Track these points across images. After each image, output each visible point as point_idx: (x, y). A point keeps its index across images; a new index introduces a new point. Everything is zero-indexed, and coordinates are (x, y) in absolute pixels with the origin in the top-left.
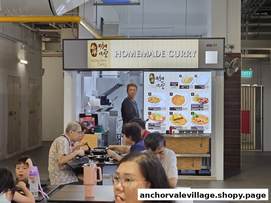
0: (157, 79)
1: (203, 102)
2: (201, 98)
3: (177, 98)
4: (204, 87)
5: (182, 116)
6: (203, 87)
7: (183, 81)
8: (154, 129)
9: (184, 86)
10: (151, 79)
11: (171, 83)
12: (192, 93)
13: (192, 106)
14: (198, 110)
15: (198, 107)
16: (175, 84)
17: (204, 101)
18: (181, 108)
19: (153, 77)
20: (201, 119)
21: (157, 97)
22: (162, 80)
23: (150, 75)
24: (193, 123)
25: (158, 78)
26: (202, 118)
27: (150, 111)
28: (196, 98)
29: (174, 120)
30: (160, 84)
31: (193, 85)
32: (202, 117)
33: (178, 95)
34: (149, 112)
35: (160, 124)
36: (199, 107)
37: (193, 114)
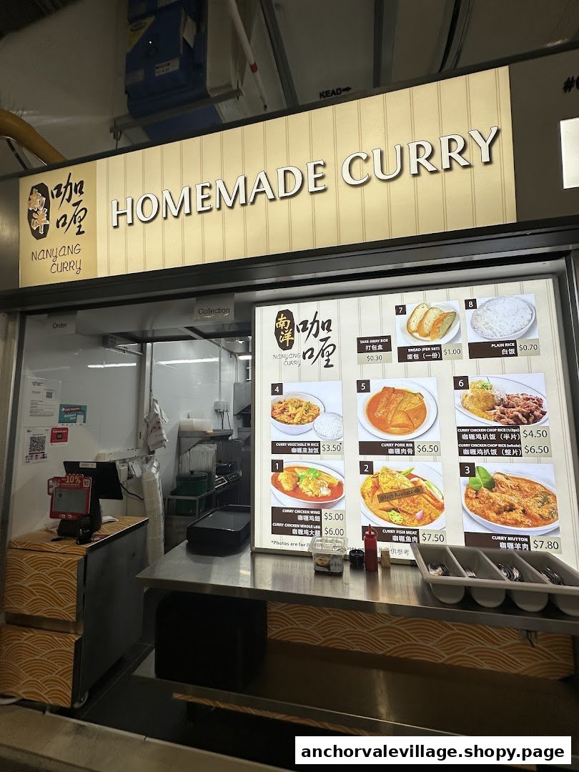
0: (304, 329)
1: (516, 418)
2: (506, 399)
3: (389, 402)
4: (515, 347)
5: (416, 479)
6: (507, 348)
7: (413, 326)
8: (294, 531)
9: (419, 350)
10: (282, 333)
11: (362, 342)
12: (456, 379)
13: (460, 435)
14: (494, 452)
15: (492, 442)
16: (380, 343)
17: (523, 413)
18: (411, 445)
19: (289, 322)
20: (514, 500)
21: (306, 400)
22: (323, 334)
23: (279, 316)
24: (472, 514)
25: (309, 326)
26: (517, 494)
27: (277, 457)
28: (479, 400)
29: (383, 498)
30: (317, 346)
31: (460, 341)
32: (519, 489)
33: (394, 390)
34: (274, 462)
35: (318, 513)
36: (498, 441)
37: (472, 474)
